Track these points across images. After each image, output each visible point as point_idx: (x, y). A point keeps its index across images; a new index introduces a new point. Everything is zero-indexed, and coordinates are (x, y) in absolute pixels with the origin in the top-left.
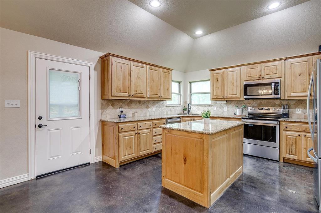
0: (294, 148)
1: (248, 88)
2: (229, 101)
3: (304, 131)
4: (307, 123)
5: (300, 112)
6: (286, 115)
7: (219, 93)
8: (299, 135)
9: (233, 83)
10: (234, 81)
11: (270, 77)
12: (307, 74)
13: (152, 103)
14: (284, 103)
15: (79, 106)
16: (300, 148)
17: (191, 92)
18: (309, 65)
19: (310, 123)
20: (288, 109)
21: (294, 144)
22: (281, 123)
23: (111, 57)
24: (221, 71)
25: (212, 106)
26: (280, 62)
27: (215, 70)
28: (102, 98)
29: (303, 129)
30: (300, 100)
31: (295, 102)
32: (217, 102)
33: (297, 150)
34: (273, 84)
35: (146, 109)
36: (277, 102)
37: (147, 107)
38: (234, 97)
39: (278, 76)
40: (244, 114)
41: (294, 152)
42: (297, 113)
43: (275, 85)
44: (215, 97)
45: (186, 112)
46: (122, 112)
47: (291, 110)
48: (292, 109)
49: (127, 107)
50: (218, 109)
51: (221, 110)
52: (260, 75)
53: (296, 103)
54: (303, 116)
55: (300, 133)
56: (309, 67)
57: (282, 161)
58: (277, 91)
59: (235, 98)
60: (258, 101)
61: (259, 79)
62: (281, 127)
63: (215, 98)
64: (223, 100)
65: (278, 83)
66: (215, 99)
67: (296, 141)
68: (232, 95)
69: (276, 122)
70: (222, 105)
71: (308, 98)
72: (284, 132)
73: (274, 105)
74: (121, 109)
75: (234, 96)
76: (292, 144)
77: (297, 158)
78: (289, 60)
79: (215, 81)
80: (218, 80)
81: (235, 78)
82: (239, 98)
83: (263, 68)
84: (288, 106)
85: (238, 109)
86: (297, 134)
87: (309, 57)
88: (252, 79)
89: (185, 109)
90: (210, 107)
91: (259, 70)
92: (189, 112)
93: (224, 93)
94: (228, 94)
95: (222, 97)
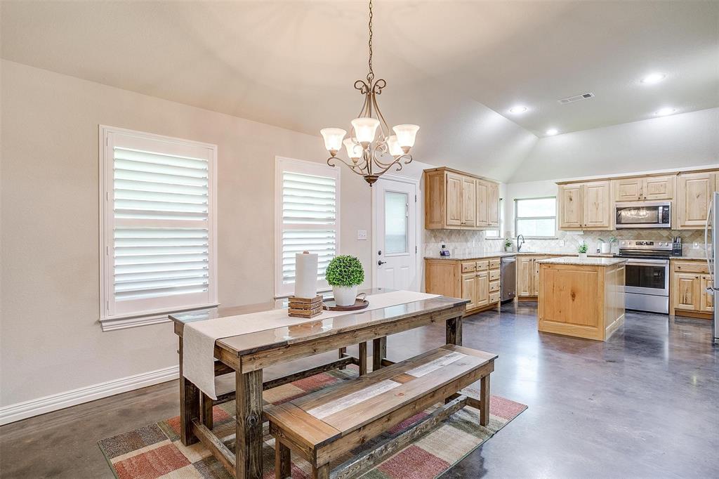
0: (689, 295)
1: (622, 213)
2: (587, 231)
3: (703, 272)
4: (706, 261)
5: (698, 248)
6: (678, 252)
7: (574, 219)
8: (697, 278)
9: (596, 205)
10: (599, 202)
11: (656, 198)
12: (708, 195)
13: (471, 233)
14: (675, 234)
15: (406, 237)
16: (698, 294)
17: (516, 217)
18: (710, 183)
19: (708, 261)
20: (682, 243)
21: (690, 290)
22: (672, 262)
23: (446, 172)
24: (578, 185)
25: (557, 239)
26: (671, 177)
27: (567, 184)
28: (426, 227)
29: (702, 270)
30: (697, 231)
31: (690, 233)
32: (568, 233)
33: (694, 298)
34: (661, 208)
35: (465, 243)
36: (665, 233)
37: (467, 241)
39: (666, 197)
40: (613, 251)
41: (689, 301)
42: (695, 249)
43: (663, 210)
44: (566, 225)
45: (509, 249)
46: (443, 247)
47: (684, 245)
48: (687, 243)
49: (447, 240)
50: (567, 243)
52: (641, 195)
53: (693, 234)
54: (702, 253)
55: (698, 275)
56: (710, 186)
57: (673, 313)
58: (665, 219)
59: (600, 227)
60: (636, 231)
61: (638, 200)
62: (672, 267)
64: (580, 229)
65: (668, 207)
66: (566, 227)
67: (692, 286)
68: (595, 223)
69: (665, 261)
70: (576, 237)
71: (706, 228)
72: (676, 274)
73: (660, 238)
74: (443, 243)
75: (598, 224)
76: (687, 290)
77: (693, 309)
78: (683, 176)
79: (567, 199)
80: (571, 200)
81: (600, 197)
82: (607, 227)
83: (645, 185)
84: (682, 240)
85: (603, 244)
86: (693, 276)
87: (711, 173)
88: (628, 200)
89: (508, 245)
90: (554, 241)
91: (640, 187)
92: (518, 248)
93: (582, 220)
94: (588, 219)
95: (578, 225)
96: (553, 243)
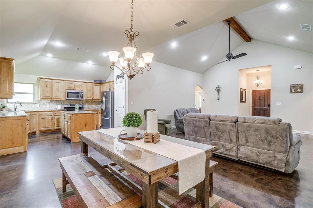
7: (48, 95)
9: (58, 90)
27: (44, 79)
44: (44, 97)
50: (41, 106)
51: (44, 107)
52: (74, 88)
53: (85, 102)
54: (88, 108)
60: (68, 101)
61: (73, 90)
70: (45, 103)
75: (58, 98)
78: (85, 83)
79: (45, 86)
80: (47, 86)
81: (60, 87)
82: (62, 99)
83: (75, 84)
88: (70, 89)
89: (4, 107)
90: (33, 105)
91: (74, 85)
92: (15, 109)
93: (52, 95)
94: (55, 96)
95: (50, 97)
96: (33, 106)
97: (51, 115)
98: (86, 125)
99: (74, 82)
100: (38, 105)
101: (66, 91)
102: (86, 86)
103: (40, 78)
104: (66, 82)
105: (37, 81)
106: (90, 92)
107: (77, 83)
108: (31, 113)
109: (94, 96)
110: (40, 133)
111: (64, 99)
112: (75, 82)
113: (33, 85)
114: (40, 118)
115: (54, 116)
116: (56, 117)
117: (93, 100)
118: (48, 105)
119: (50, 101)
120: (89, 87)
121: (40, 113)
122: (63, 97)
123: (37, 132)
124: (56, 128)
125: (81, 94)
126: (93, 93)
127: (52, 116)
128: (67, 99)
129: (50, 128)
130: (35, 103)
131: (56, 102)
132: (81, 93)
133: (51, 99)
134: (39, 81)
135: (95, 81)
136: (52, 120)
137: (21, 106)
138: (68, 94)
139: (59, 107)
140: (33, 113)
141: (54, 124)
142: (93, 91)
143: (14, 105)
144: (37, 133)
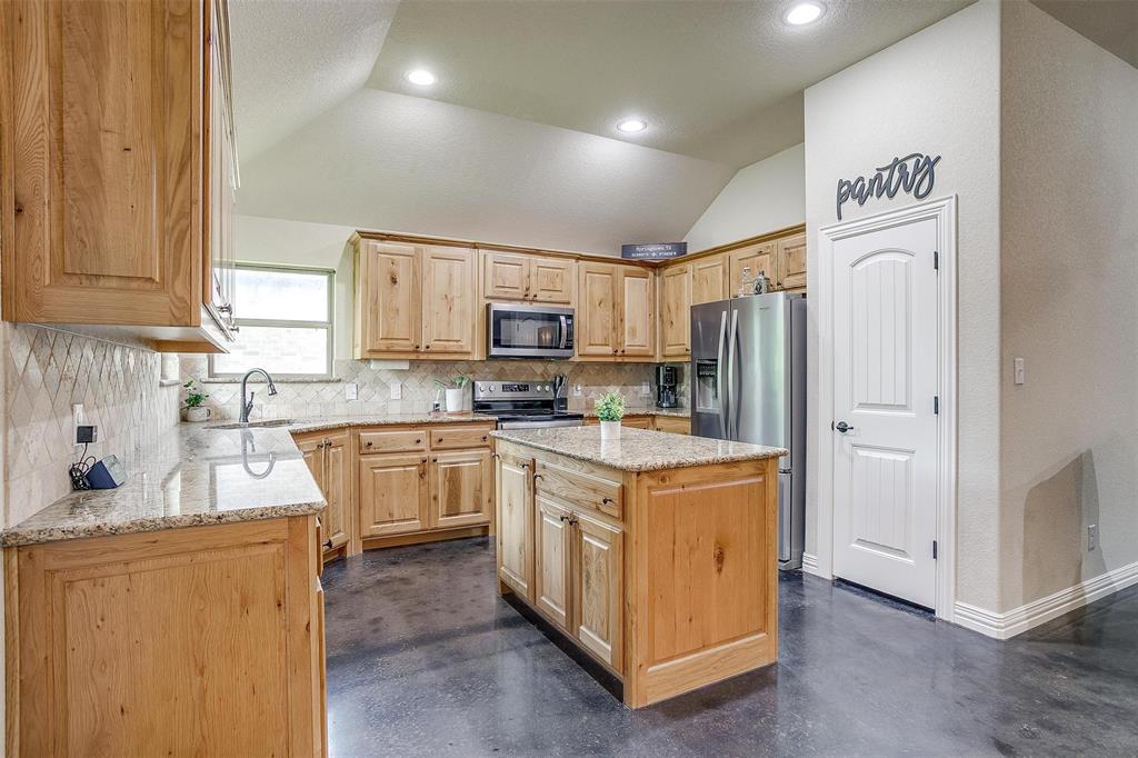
1: (504, 323)
7: (401, 329)
9: (449, 298)
10: (455, 294)
11: (549, 299)
18: (612, 282)
24: (409, 248)
25: (340, 381)
27: (382, 239)
31: (571, 368)
38: (455, 349)
39: (564, 300)
42: (574, 396)
44: (382, 345)
50: (364, 391)
51: (376, 398)
52: (527, 289)
53: (573, 370)
56: (612, 288)
58: (568, 341)
59: (456, 353)
60: (496, 364)
61: (524, 300)
63: (384, 348)
65: (571, 317)
66: (382, 352)
68: (446, 343)
70: (384, 377)
75: (452, 346)
78: (581, 263)
79: (385, 280)
80: (394, 281)
81: (456, 283)
82: (468, 353)
83: (534, 269)
88: (508, 296)
89: (195, 401)
90: (329, 387)
91: (525, 274)
92: (247, 410)
93: (418, 333)
94: (433, 335)
95: (408, 345)
96: (329, 392)
97: (420, 447)
98: (720, 558)
99: (526, 257)
100: (350, 390)
101: (488, 306)
102: (582, 278)
103: (364, 235)
104: (491, 255)
105: (345, 254)
106: (604, 315)
107: (541, 260)
108: (322, 439)
109: (623, 334)
110: (364, 551)
111: (477, 356)
112: (533, 257)
113: (325, 278)
114: (364, 466)
115: (433, 455)
116: (445, 458)
117: (619, 360)
118: (395, 390)
119: (406, 366)
120: (599, 288)
121: (366, 436)
122: (473, 340)
123: (348, 546)
124: (444, 522)
125: (564, 325)
126: (618, 320)
127: (425, 456)
128: (495, 351)
129: (416, 525)
130: (334, 377)
131: (434, 372)
132: (563, 318)
133: (413, 357)
134: (356, 251)
135: (626, 249)
136: (422, 476)
137: (274, 393)
138: (496, 326)
139: (453, 401)
140: (334, 437)
141: (435, 498)
142: (616, 306)
143: (240, 386)
144: (350, 552)
